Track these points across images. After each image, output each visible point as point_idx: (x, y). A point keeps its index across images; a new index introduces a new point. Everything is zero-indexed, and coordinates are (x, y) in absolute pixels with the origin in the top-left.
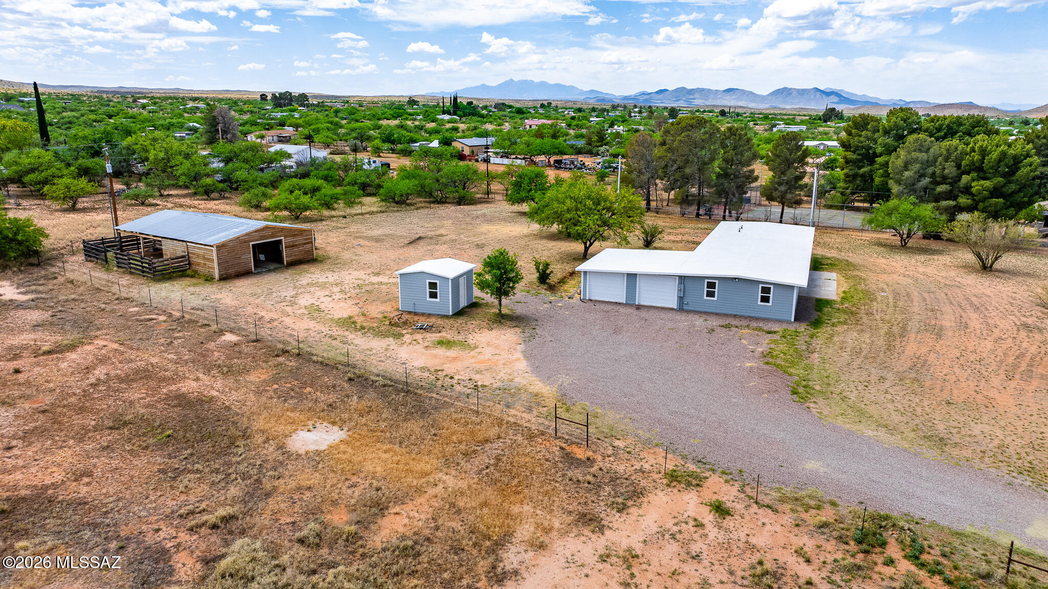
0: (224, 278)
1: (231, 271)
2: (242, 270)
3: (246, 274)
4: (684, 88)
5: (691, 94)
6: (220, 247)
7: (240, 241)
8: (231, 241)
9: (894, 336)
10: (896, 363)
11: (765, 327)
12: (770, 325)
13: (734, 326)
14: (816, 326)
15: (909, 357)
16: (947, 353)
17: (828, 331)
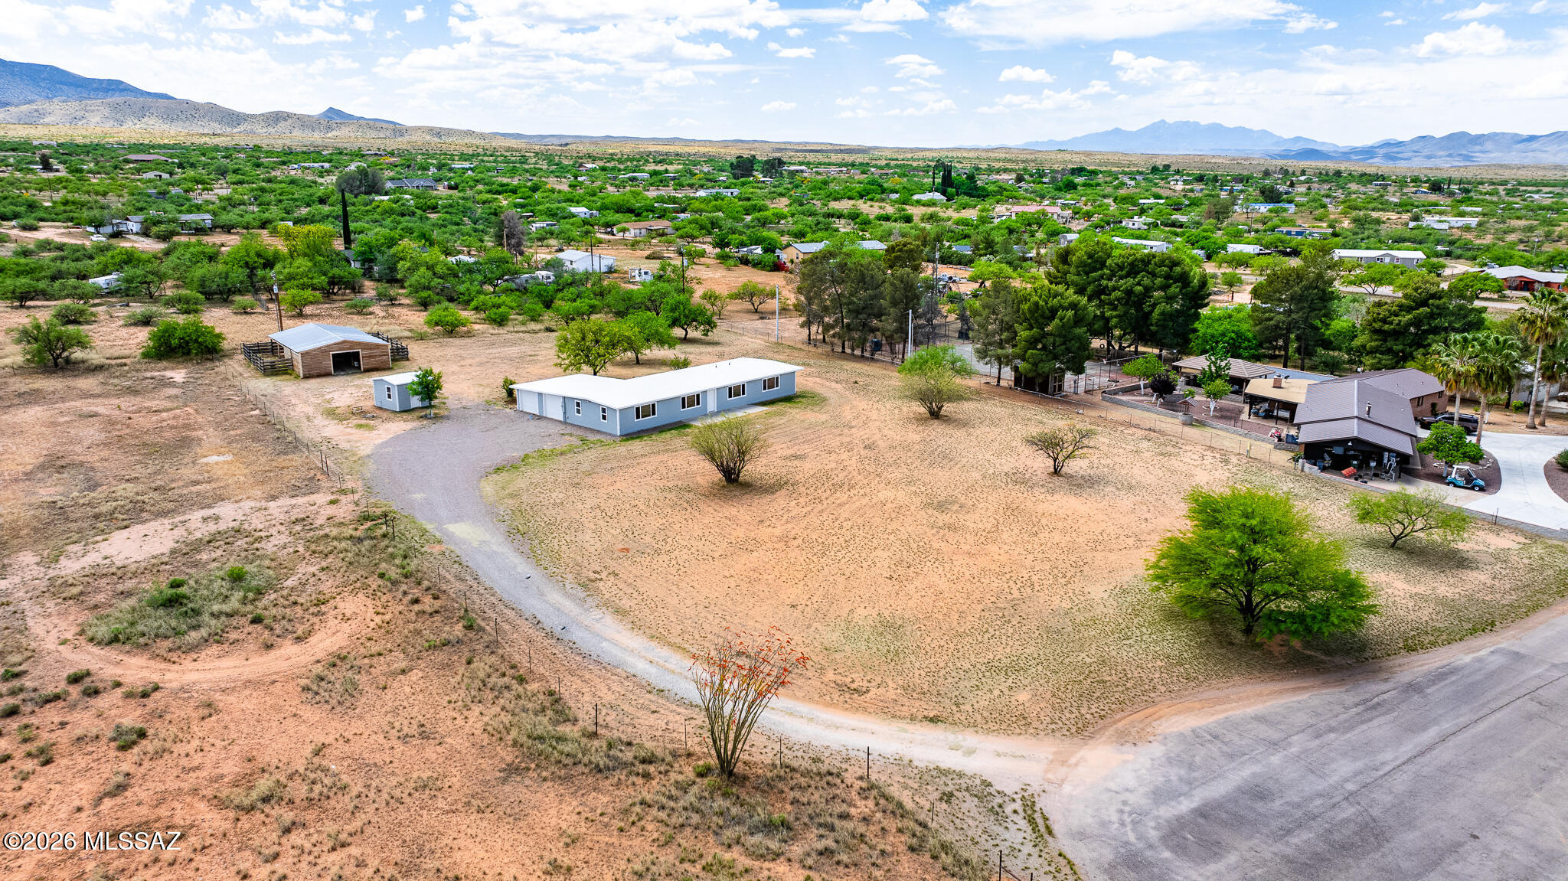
0: (307, 377)
1: (314, 372)
2: (323, 372)
3: (327, 375)
4: (1463, 134)
5: (1476, 144)
6: (304, 354)
7: (323, 351)
8: (314, 350)
9: (667, 451)
10: (615, 464)
11: (592, 437)
12: (598, 437)
13: (571, 435)
14: (627, 440)
15: (635, 462)
16: (670, 463)
17: (627, 443)
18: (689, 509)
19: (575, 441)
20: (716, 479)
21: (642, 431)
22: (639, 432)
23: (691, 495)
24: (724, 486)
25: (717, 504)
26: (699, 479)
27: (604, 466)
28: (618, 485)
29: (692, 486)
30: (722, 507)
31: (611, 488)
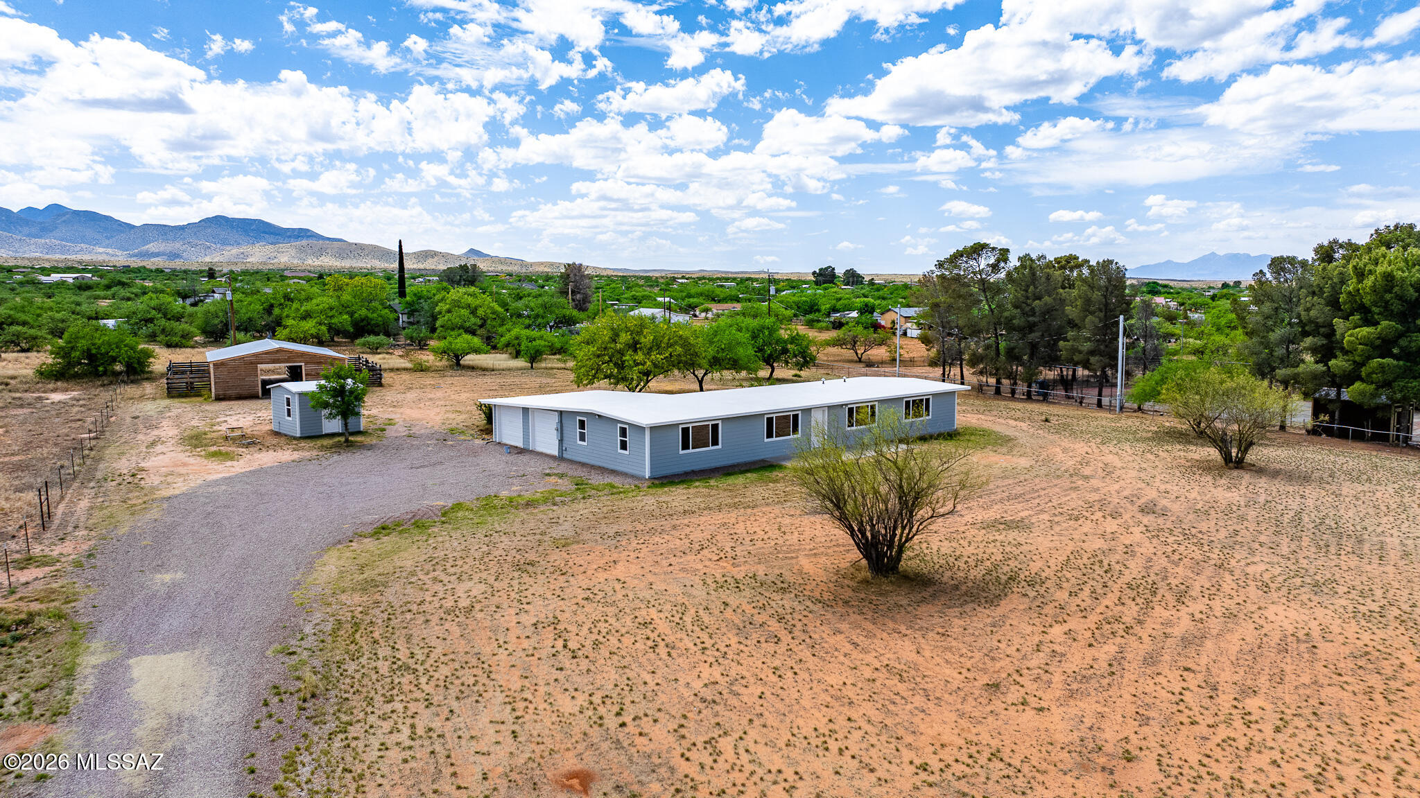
1: (231, 392)
2: (245, 392)
3: (252, 397)
6: (218, 365)
7: (246, 362)
8: (234, 360)
9: (736, 506)
10: (625, 526)
11: (597, 479)
12: (609, 479)
13: (561, 476)
14: (663, 485)
15: (667, 524)
16: (740, 528)
17: (660, 491)
18: (786, 638)
19: (565, 485)
20: (844, 565)
21: (694, 473)
22: (686, 474)
23: (788, 602)
24: (865, 582)
25: (857, 626)
26: (806, 564)
27: (604, 529)
28: (620, 571)
29: (788, 576)
30: (870, 635)
31: (601, 576)
